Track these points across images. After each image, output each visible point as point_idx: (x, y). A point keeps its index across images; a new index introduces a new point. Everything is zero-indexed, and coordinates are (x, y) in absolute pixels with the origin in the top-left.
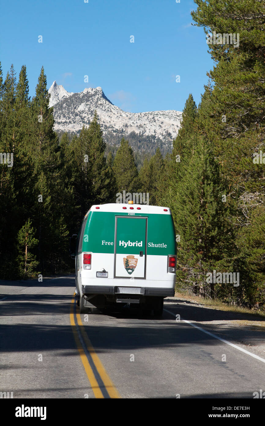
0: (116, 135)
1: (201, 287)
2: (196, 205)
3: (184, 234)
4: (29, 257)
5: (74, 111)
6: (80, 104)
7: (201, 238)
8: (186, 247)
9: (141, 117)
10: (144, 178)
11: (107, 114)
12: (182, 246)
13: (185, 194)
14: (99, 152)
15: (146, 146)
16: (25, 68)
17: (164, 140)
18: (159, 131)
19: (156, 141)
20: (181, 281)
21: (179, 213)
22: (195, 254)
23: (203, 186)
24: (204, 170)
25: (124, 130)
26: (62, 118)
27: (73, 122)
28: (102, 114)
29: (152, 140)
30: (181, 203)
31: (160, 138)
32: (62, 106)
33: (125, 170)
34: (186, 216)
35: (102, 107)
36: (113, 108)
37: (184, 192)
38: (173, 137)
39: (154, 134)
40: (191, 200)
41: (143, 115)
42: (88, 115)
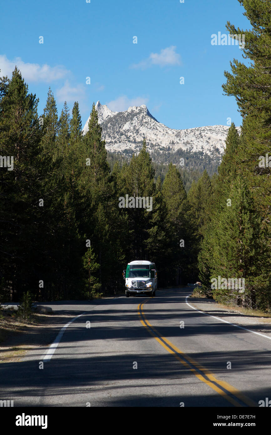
0: (163, 153)
1: (244, 300)
2: (236, 231)
3: (227, 256)
4: (92, 280)
5: (119, 131)
6: (125, 123)
7: (241, 259)
8: (229, 267)
9: (188, 134)
10: (192, 199)
11: (152, 131)
12: (226, 266)
13: (226, 222)
14: (149, 178)
15: (194, 163)
16: (78, 104)
17: (212, 156)
18: (206, 147)
19: (204, 157)
20: (226, 295)
21: (222, 238)
22: (236, 272)
23: (241, 215)
24: (241, 201)
25: (171, 147)
26: (107, 138)
27: (118, 142)
28: (147, 132)
29: (199, 157)
30: (223, 230)
31: (207, 154)
32: (106, 126)
33: (174, 193)
34: (227, 240)
35: (148, 125)
36: (159, 125)
37: (225, 221)
38: (221, 152)
39: (201, 150)
40: (232, 227)
41: (189, 131)
42: (133, 134)
